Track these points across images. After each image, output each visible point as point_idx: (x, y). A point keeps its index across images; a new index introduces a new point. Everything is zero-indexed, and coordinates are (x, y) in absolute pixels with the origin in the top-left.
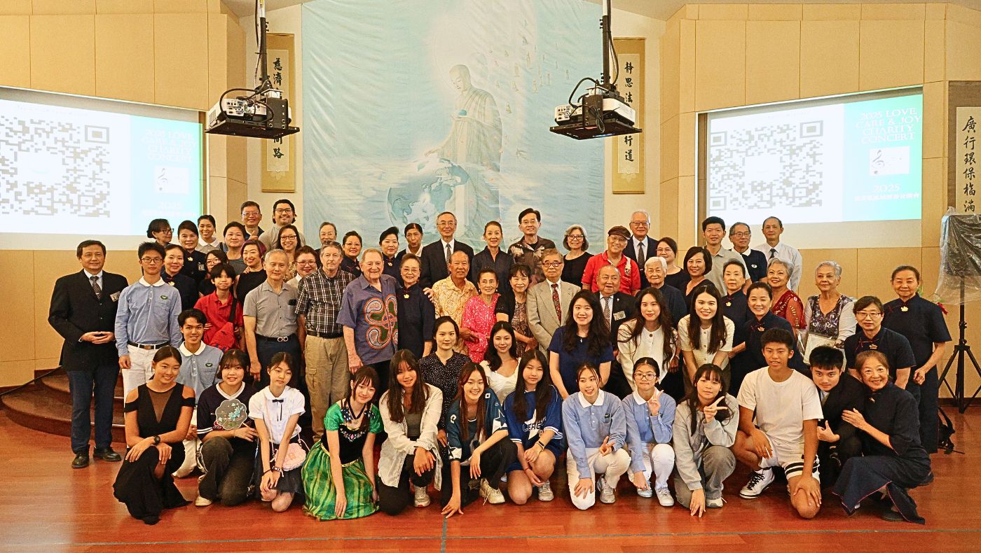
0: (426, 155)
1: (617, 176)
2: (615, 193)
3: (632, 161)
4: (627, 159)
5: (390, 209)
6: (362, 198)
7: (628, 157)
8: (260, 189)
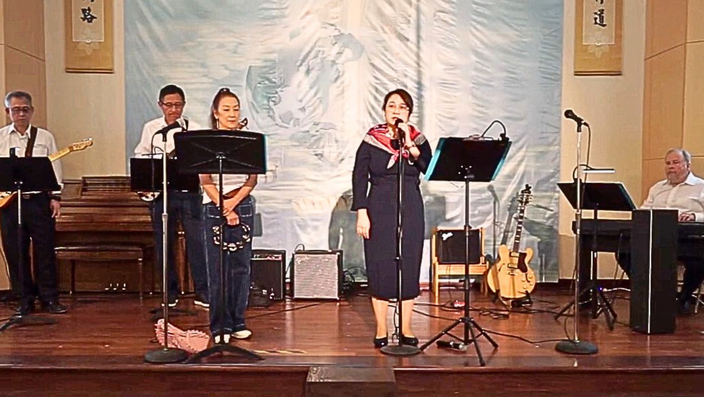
0: (303, 18)
1: (580, 49)
2: (577, 74)
3: (604, 26)
4: (596, 23)
5: (251, 99)
6: (210, 80)
7: (598, 21)
8: (62, 66)
